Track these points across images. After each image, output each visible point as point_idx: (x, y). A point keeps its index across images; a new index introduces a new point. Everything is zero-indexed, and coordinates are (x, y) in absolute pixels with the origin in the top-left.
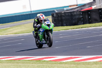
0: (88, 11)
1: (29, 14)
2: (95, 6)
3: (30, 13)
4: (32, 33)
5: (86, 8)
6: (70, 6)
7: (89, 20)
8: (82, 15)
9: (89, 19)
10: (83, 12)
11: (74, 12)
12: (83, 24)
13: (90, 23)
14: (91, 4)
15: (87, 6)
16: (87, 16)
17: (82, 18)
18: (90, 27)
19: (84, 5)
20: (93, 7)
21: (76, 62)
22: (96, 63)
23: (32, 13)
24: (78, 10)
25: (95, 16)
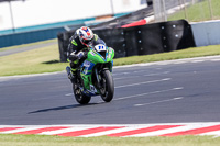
0: (137, 28)
1: (10, 36)
2: (152, 18)
3: (12, 33)
4: (65, 71)
5: (133, 22)
6: (98, 18)
7: (139, 48)
8: (124, 36)
9: (139, 45)
10: (126, 30)
11: (106, 30)
12: (127, 56)
13: (141, 54)
14: (142, 13)
15: (135, 18)
16: (134, 40)
17: (125, 42)
18: (142, 62)
19: (129, 16)
20: (148, 20)
21: (112, 138)
22: (154, 140)
23: (17, 32)
24: (114, 26)
25: (151, 39)
